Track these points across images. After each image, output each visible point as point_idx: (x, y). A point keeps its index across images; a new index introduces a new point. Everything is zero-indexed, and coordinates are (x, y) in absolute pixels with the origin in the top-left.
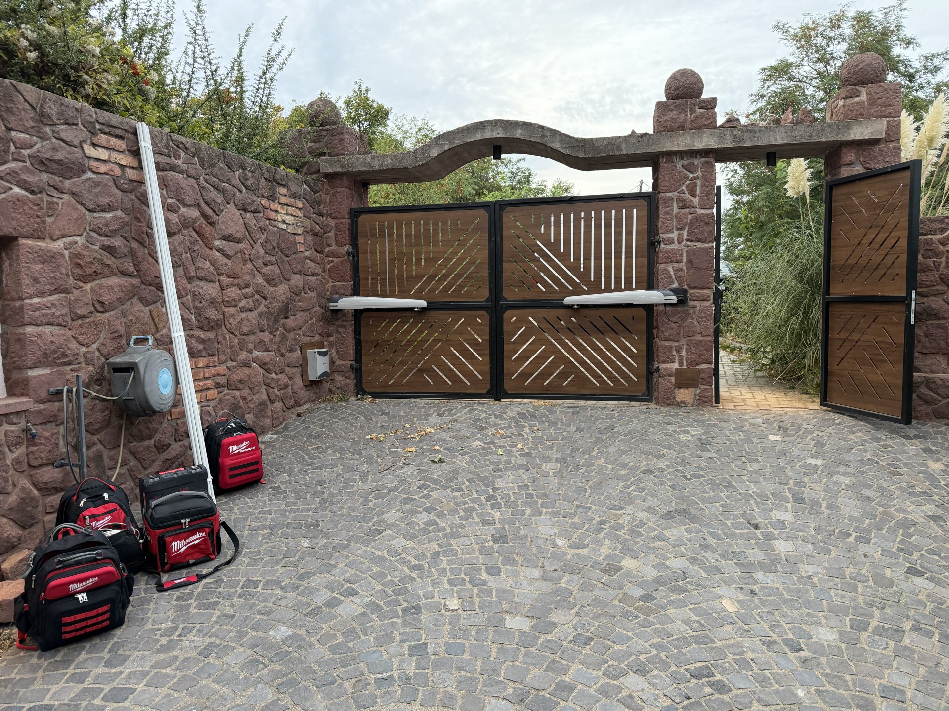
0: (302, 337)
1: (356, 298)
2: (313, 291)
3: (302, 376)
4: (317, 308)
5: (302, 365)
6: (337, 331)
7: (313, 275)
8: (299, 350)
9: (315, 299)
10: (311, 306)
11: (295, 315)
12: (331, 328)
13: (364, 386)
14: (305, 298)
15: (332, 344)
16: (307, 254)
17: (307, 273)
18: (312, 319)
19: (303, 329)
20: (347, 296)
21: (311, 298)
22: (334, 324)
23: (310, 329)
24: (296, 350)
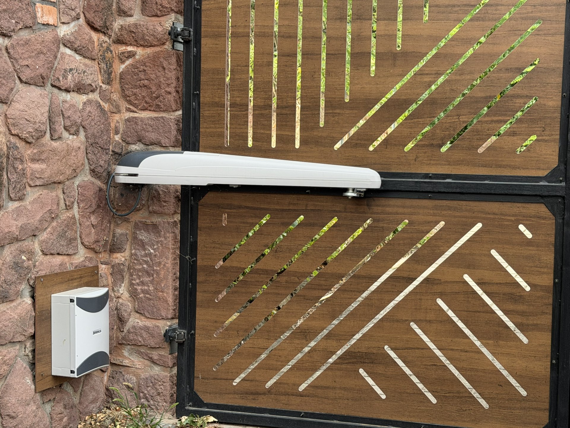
0: (39, 257)
1: (188, 155)
2: (76, 133)
3: (33, 365)
4: (85, 177)
5: (33, 337)
6: (135, 238)
7: (80, 89)
8: (27, 293)
9: (81, 154)
10: (68, 172)
11: (20, 199)
12: (119, 231)
13: (199, 387)
14: (54, 151)
15: (121, 272)
16: (64, 31)
17: (62, 83)
18: (68, 207)
19: (44, 236)
20: (165, 149)
21: (68, 151)
22: (127, 221)
23: (62, 235)
24: (19, 294)
